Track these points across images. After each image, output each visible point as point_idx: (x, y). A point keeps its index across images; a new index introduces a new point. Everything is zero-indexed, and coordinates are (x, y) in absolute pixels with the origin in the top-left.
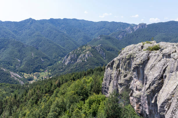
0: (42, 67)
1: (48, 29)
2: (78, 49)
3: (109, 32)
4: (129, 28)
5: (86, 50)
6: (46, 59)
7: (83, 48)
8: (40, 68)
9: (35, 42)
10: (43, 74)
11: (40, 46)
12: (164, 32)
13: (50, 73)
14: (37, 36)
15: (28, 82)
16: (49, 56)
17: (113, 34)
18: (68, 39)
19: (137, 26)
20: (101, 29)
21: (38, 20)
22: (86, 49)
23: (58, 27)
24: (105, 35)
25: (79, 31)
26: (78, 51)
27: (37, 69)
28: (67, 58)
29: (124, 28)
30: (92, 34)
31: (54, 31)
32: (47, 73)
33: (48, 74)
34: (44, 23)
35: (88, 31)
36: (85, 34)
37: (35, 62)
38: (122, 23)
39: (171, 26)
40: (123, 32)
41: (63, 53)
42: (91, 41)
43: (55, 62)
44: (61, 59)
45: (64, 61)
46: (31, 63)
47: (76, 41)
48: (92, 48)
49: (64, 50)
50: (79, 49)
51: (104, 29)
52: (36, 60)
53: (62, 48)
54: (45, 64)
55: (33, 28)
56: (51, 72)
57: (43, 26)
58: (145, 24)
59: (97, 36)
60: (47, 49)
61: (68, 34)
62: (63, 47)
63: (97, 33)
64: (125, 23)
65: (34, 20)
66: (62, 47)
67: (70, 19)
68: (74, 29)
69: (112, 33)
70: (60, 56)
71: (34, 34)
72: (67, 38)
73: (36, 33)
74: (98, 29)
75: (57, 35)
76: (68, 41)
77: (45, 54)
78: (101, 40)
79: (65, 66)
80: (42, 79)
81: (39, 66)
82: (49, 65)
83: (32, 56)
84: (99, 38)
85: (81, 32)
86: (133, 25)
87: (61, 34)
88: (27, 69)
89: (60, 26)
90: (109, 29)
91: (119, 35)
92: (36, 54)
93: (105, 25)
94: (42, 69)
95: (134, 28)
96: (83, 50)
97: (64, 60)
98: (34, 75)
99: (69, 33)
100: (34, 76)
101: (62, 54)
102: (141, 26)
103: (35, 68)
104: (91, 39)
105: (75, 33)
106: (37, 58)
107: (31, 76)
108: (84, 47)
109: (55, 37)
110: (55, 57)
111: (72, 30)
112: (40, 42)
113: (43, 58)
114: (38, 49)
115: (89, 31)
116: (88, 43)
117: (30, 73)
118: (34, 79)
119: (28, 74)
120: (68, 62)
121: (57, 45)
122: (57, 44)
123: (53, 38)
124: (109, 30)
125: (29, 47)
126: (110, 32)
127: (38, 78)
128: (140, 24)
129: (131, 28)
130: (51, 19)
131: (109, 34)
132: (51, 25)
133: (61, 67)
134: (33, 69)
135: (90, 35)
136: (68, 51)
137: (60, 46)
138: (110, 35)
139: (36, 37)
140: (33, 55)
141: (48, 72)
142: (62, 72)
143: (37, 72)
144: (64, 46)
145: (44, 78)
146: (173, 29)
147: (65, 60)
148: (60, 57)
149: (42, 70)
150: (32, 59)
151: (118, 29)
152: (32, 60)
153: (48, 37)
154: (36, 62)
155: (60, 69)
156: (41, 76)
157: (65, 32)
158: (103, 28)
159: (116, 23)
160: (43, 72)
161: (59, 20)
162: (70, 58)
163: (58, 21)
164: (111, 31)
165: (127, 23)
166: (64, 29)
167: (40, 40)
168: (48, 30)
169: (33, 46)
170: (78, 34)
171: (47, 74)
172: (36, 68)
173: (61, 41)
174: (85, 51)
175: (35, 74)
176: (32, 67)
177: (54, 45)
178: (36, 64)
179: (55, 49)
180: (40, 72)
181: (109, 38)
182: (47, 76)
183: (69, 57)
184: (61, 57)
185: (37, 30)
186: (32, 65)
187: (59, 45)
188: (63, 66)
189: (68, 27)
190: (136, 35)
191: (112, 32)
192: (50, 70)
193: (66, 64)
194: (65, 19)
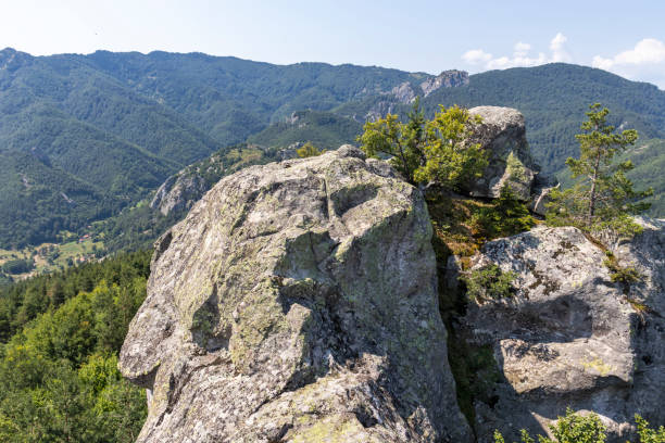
0: (68, 225)
1: (88, 90)
2: (210, 160)
3: (330, 100)
4: (405, 86)
5: (242, 163)
6: (83, 197)
7: (229, 157)
8: (62, 227)
9: (36, 135)
10: (74, 249)
11: (56, 149)
12: (528, 98)
13: (100, 245)
14: (41, 114)
15: (11, 279)
16: (95, 186)
17: (346, 108)
18: (171, 126)
19: (433, 81)
20: (302, 89)
21: (41, 58)
22: (240, 159)
23: (130, 81)
24: (318, 112)
25: (216, 96)
26: (213, 165)
27: (48, 231)
28: (168, 190)
29: (389, 88)
30: (267, 108)
31: (115, 98)
32: (88, 244)
33: (94, 248)
34: (68, 68)
35: (251, 98)
36: (240, 106)
37: (35, 209)
38: (380, 68)
39: (552, 80)
40: (384, 98)
41: (155, 174)
42: (264, 131)
43: (124, 205)
44: (144, 193)
45: (157, 203)
46: (19, 212)
47: (206, 133)
48: (265, 154)
49: (159, 163)
50: (213, 160)
51: (311, 90)
52: (41, 201)
53: (150, 159)
54: (80, 215)
55: (22, 85)
56: (105, 240)
57: (64, 78)
58: (462, 75)
59: (288, 114)
60: (87, 162)
61: (174, 107)
62: (153, 152)
63: (287, 105)
64: (392, 70)
65: (26, 56)
66: (150, 154)
67: (178, 54)
68: (195, 91)
69: (342, 105)
70: (140, 185)
71: (29, 110)
72: (168, 120)
73: (39, 105)
74: (289, 91)
75: (128, 112)
76: (171, 130)
77: (79, 179)
78: (301, 126)
79: (161, 216)
80: (71, 263)
81: (54, 220)
82: (98, 217)
83: (25, 188)
84: (294, 120)
85: (222, 100)
86: (419, 77)
87: (143, 106)
88: (5, 232)
89: (137, 77)
90: (331, 89)
91: (368, 108)
92: (42, 182)
93: (316, 77)
94: (70, 231)
95: (424, 86)
96: (232, 163)
97: (156, 198)
98: (35, 253)
99: (175, 103)
100: (36, 257)
101: (148, 176)
102: (448, 80)
103: (37, 229)
104: (264, 123)
105: (200, 104)
106: (44, 193)
107: (21, 257)
108: (235, 153)
109: (118, 119)
110: (123, 187)
111: (190, 91)
112: (57, 134)
113: (70, 192)
114: (47, 162)
115: (257, 97)
116: (252, 138)
117: (21, 247)
118: (35, 267)
119: (8, 248)
120: (171, 204)
121: (126, 146)
122: (130, 144)
123: (109, 122)
124: (333, 93)
125: (7, 155)
126: (338, 99)
127: (50, 262)
128: (443, 73)
129: (411, 85)
130: (98, 52)
131: (331, 106)
132: (99, 74)
133: (144, 221)
134: (29, 231)
135: (260, 112)
136: (174, 165)
137: (142, 149)
138: (334, 110)
139: (38, 120)
140: (26, 185)
141: (96, 241)
142: (147, 238)
143: (46, 241)
144: (156, 150)
145: (79, 261)
146: (558, 90)
147: (159, 199)
148: (141, 189)
149: (69, 235)
150: (22, 196)
151: (364, 91)
152: (23, 199)
153: (90, 118)
154: (40, 207)
155: (140, 230)
156: (65, 256)
157: (160, 101)
158: (308, 86)
159: (359, 68)
160: (74, 243)
161: (135, 55)
162: (179, 192)
163: (131, 61)
164: (340, 96)
165: (397, 71)
166: (154, 90)
167: (55, 131)
168: (87, 94)
169: (24, 149)
170: (212, 107)
171: (90, 249)
172: (44, 228)
173: (145, 133)
174: (237, 165)
175: (38, 249)
176: (25, 224)
177: (116, 146)
178: (43, 215)
179: (119, 162)
180: (60, 241)
181: (333, 121)
182: (89, 254)
183: (176, 188)
184: (145, 187)
185: (40, 92)
186: (24, 217)
187: (136, 146)
188: (155, 220)
189: (170, 83)
190: (428, 110)
191: (342, 100)
192: (102, 235)
193: (165, 211)
194: (157, 55)
